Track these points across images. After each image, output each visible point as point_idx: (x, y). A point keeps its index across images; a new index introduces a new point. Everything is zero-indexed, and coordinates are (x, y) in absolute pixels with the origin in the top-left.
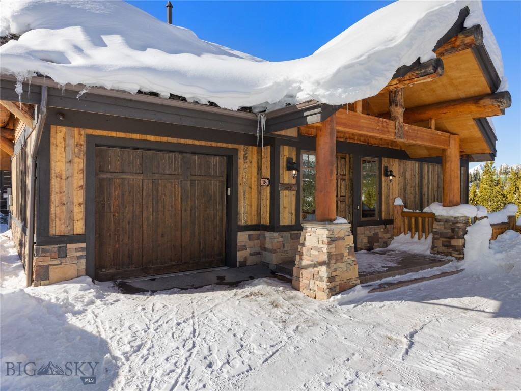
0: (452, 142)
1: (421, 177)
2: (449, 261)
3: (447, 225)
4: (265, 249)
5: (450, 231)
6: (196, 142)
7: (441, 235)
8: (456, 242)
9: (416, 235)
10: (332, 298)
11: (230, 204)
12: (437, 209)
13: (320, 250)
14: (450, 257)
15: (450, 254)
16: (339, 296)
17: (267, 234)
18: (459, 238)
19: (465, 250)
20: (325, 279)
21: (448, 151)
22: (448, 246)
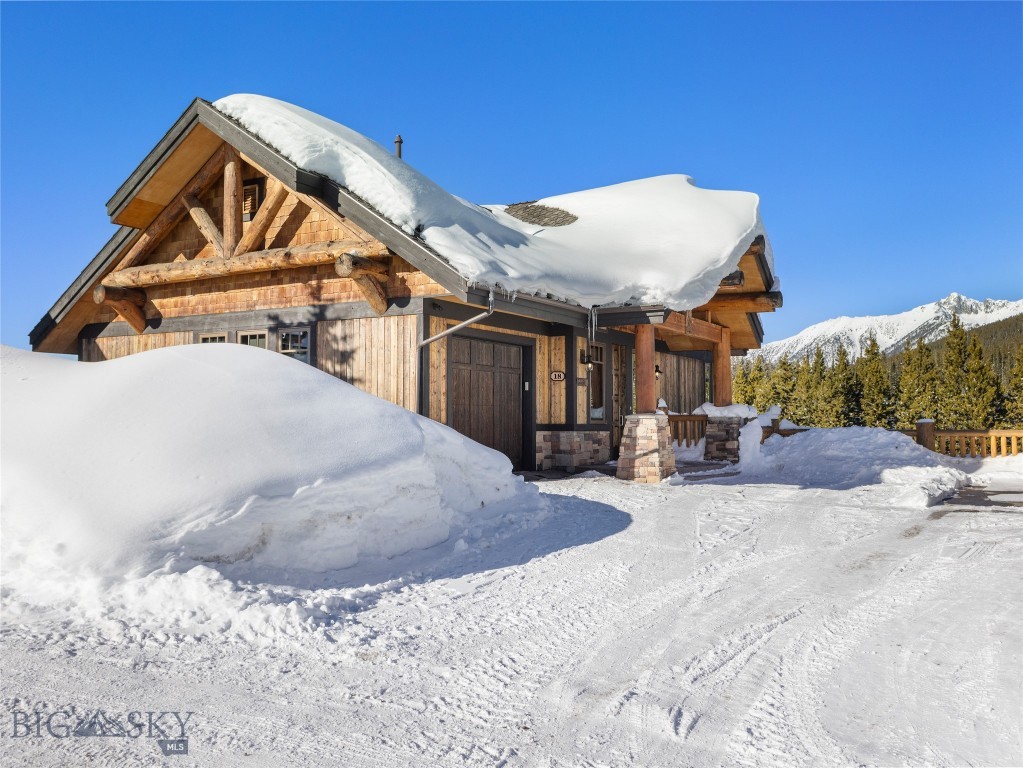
0: (724, 335)
1: (679, 375)
2: (725, 465)
3: (721, 427)
4: (560, 452)
5: (724, 433)
6: (509, 331)
7: (714, 438)
8: (730, 445)
9: (684, 443)
10: (664, 480)
11: (528, 400)
12: (711, 411)
13: (649, 438)
14: (725, 462)
15: (725, 458)
16: (669, 478)
17: (563, 435)
18: (734, 439)
19: (740, 453)
20: (657, 464)
21: (720, 345)
22: (723, 449)
